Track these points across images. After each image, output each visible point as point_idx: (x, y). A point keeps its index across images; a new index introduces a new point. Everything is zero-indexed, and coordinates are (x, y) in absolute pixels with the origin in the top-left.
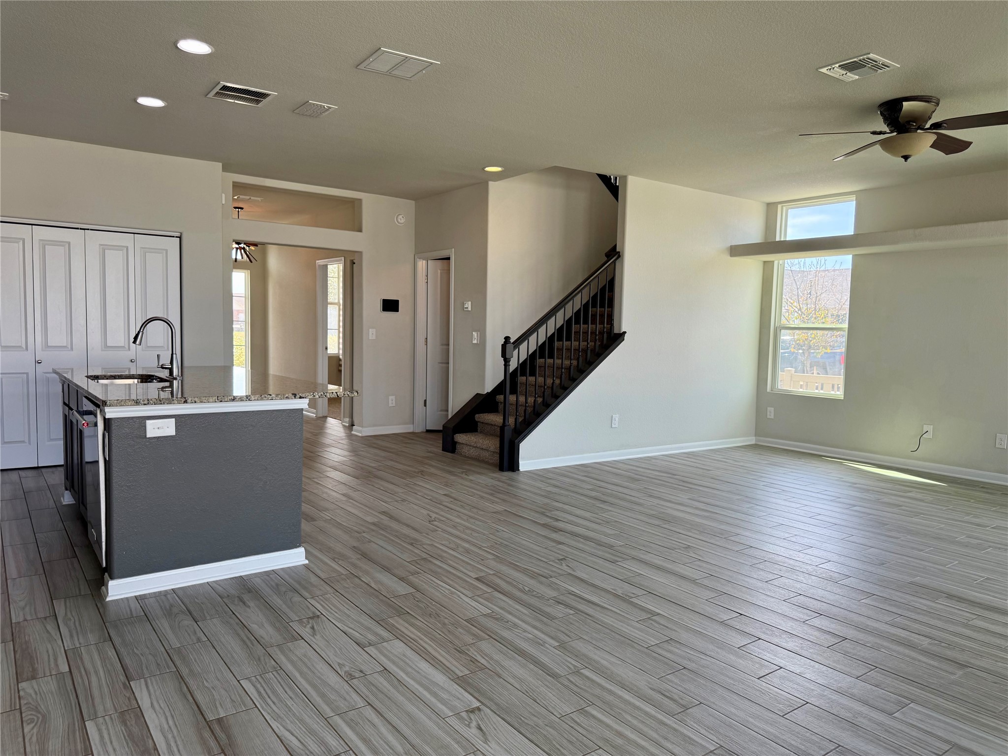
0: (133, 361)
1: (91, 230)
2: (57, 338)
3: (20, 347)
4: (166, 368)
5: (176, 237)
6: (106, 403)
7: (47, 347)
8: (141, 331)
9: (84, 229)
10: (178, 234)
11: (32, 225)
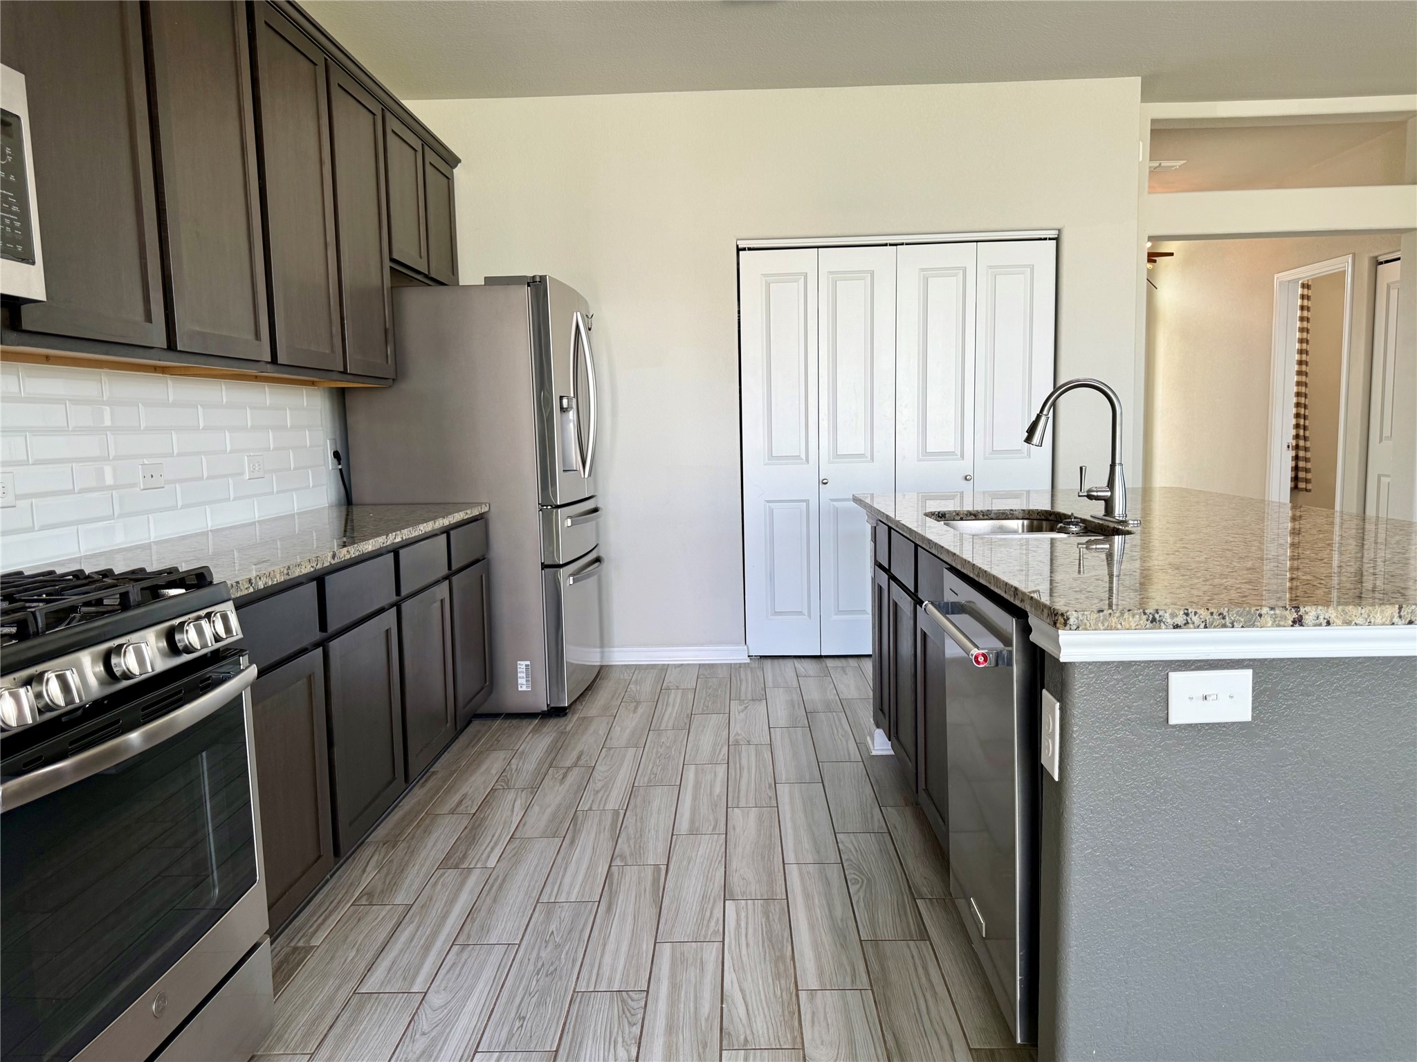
0: (968, 477)
1: (907, 244)
2: (852, 442)
3: (798, 457)
4: (1098, 498)
5: (1050, 239)
6: (1068, 619)
7: (837, 456)
8: (1045, 412)
9: (896, 245)
10: (1053, 234)
11: (818, 247)
